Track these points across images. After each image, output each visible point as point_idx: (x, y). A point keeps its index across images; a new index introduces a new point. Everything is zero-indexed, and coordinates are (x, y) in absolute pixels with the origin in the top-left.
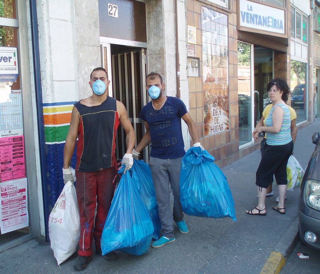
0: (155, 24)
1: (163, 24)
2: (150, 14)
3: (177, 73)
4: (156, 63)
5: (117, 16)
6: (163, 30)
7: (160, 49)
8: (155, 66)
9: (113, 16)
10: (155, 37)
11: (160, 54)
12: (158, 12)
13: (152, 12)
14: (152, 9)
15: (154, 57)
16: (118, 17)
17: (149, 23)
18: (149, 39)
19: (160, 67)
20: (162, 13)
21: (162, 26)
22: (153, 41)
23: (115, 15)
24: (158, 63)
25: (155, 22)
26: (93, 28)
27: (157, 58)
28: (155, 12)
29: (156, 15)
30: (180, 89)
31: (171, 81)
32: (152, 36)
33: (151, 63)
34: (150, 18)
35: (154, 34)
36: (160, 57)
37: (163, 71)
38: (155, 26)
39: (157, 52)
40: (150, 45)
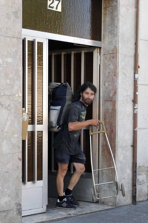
0: (110, 20)
1: (118, 20)
2: (106, 9)
3: (134, 76)
4: (109, 64)
5: (59, 9)
6: (117, 27)
7: (114, 48)
8: (108, 67)
9: (54, 9)
10: (110, 35)
11: (114, 53)
12: (113, 7)
13: (108, 7)
14: (109, 3)
15: (108, 58)
16: (60, 11)
17: (105, 19)
18: (104, 38)
19: (112, 68)
20: (117, 7)
21: (116, 22)
22: (107, 40)
23: (57, 8)
24: (111, 64)
25: (110, 18)
26: (13, 18)
27: (110, 58)
28: (111, 8)
29: (111, 11)
30: (137, 93)
31: (125, 84)
32: (107, 34)
33: (105, 64)
34: (106, 14)
35: (109, 32)
36: (113, 57)
37: (115, 72)
38: (110, 23)
39: (111, 52)
40: (105, 44)
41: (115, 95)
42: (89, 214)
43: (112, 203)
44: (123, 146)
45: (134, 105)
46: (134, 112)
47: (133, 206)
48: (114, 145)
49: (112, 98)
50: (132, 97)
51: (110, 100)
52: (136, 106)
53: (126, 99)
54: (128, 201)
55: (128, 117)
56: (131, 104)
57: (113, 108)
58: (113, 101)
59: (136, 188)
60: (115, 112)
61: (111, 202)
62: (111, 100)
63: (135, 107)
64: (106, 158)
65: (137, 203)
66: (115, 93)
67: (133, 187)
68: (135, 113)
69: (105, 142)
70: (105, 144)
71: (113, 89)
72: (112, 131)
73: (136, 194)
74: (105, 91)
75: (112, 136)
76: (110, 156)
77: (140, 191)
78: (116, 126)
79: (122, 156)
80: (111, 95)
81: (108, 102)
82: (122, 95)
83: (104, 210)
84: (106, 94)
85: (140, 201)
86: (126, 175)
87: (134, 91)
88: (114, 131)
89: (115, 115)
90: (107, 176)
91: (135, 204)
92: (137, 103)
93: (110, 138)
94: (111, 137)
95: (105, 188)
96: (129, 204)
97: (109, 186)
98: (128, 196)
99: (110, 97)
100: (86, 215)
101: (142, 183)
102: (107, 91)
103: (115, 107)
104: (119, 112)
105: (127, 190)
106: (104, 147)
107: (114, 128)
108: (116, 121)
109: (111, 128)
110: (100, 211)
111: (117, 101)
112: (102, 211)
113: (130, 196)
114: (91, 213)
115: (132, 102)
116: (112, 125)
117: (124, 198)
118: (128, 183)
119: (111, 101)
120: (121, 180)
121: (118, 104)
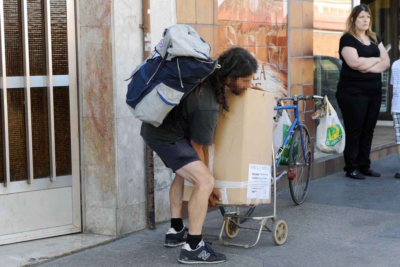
30: (149, 12)
41: (109, 15)
42: (70, 256)
43: (110, 230)
44: (126, 117)
45: (144, 36)
46: (144, 48)
47: (149, 232)
48: (109, 115)
49: (101, 22)
50: (139, 20)
51: (97, 26)
52: (148, 38)
53: (129, 23)
54: (139, 224)
55: (133, 58)
56: (138, 33)
57: (103, 42)
58: (104, 27)
59: (154, 198)
60: (110, 50)
61: (107, 228)
62: (99, 25)
63: (146, 40)
64: (94, 141)
65: (156, 226)
66: (108, 11)
67: (147, 196)
68: (146, 50)
69: (90, 109)
70: (91, 114)
71: (102, 4)
72: (105, 87)
73: (154, 209)
74: (86, 8)
75: (105, 98)
76: (101, 138)
77: (159, 203)
78: (112, 77)
79: (126, 137)
80: (99, 15)
81: (92, 30)
82: (121, 14)
83: (98, 245)
84: (88, 13)
85: (159, 221)
86: (134, 173)
87: (142, 8)
88: (109, 87)
89: (110, 56)
90: (98, 177)
91: (152, 229)
92: (149, 32)
93: (102, 102)
94: (103, 99)
95: (94, 202)
96: (143, 230)
97: (103, 197)
98: (139, 213)
99: (97, 20)
100: (65, 258)
101: (163, 187)
102: (90, 6)
103: (109, 38)
104: (116, 49)
105: (137, 203)
106: (89, 120)
107: (108, 81)
108: (112, 67)
109: (101, 81)
110: (90, 248)
111: (112, 27)
112: (94, 247)
113: (142, 214)
114: (73, 252)
115: (141, 29)
116: (105, 76)
117: (133, 218)
118: (139, 189)
119: (100, 27)
120: (126, 184)
121: (115, 33)
